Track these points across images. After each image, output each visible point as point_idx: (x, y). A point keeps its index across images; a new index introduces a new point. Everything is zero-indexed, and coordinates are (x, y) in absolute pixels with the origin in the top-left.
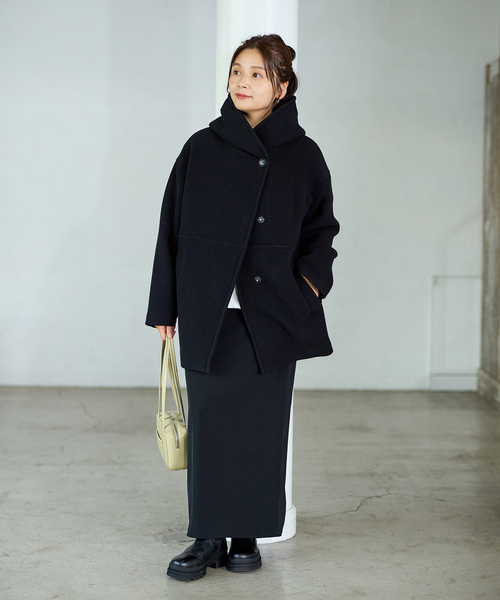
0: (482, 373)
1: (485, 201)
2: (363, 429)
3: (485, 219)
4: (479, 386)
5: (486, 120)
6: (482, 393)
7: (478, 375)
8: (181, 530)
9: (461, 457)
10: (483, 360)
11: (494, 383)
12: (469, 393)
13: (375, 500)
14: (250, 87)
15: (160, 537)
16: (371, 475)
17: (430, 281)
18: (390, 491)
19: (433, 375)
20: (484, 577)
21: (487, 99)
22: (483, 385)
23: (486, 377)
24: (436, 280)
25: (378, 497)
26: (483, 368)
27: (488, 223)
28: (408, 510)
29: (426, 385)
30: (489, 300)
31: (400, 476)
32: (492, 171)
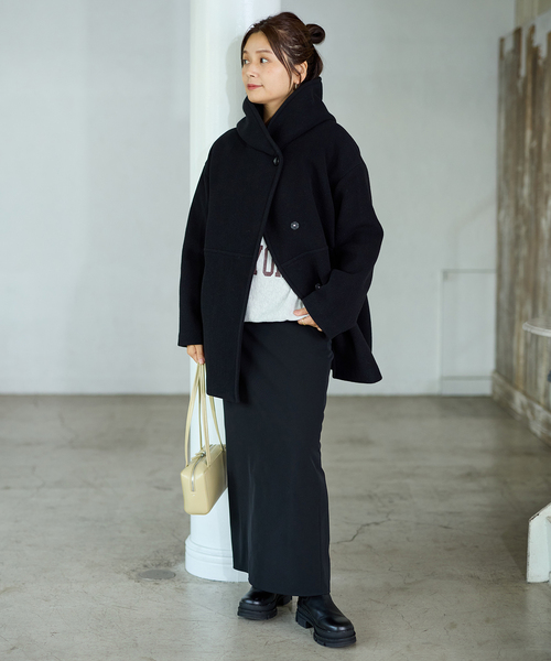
0: (496, 376)
1: (499, 188)
2: (364, 442)
3: (499, 208)
4: (494, 391)
5: (500, 100)
6: (496, 398)
7: (493, 378)
8: (157, 566)
9: (470, 475)
10: (498, 362)
11: (509, 387)
12: (482, 398)
13: (373, 527)
14: (259, 76)
15: (134, 575)
16: (370, 497)
17: (439, 277)
18: (390, 517)
19: (443, 379)
20: (487, 621)
21: (501, 76)
22: (498, 390)
23: (501, 381)
24: (446, 274)
25: (377, 524)
26: (498, 370)
27: (503, 213)
28: (408, 539)
29: (436, 390)
30: (504, 296)
31: (401, 498)
32: (506, 156)
